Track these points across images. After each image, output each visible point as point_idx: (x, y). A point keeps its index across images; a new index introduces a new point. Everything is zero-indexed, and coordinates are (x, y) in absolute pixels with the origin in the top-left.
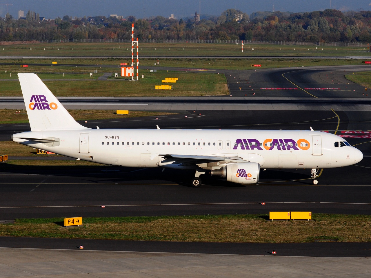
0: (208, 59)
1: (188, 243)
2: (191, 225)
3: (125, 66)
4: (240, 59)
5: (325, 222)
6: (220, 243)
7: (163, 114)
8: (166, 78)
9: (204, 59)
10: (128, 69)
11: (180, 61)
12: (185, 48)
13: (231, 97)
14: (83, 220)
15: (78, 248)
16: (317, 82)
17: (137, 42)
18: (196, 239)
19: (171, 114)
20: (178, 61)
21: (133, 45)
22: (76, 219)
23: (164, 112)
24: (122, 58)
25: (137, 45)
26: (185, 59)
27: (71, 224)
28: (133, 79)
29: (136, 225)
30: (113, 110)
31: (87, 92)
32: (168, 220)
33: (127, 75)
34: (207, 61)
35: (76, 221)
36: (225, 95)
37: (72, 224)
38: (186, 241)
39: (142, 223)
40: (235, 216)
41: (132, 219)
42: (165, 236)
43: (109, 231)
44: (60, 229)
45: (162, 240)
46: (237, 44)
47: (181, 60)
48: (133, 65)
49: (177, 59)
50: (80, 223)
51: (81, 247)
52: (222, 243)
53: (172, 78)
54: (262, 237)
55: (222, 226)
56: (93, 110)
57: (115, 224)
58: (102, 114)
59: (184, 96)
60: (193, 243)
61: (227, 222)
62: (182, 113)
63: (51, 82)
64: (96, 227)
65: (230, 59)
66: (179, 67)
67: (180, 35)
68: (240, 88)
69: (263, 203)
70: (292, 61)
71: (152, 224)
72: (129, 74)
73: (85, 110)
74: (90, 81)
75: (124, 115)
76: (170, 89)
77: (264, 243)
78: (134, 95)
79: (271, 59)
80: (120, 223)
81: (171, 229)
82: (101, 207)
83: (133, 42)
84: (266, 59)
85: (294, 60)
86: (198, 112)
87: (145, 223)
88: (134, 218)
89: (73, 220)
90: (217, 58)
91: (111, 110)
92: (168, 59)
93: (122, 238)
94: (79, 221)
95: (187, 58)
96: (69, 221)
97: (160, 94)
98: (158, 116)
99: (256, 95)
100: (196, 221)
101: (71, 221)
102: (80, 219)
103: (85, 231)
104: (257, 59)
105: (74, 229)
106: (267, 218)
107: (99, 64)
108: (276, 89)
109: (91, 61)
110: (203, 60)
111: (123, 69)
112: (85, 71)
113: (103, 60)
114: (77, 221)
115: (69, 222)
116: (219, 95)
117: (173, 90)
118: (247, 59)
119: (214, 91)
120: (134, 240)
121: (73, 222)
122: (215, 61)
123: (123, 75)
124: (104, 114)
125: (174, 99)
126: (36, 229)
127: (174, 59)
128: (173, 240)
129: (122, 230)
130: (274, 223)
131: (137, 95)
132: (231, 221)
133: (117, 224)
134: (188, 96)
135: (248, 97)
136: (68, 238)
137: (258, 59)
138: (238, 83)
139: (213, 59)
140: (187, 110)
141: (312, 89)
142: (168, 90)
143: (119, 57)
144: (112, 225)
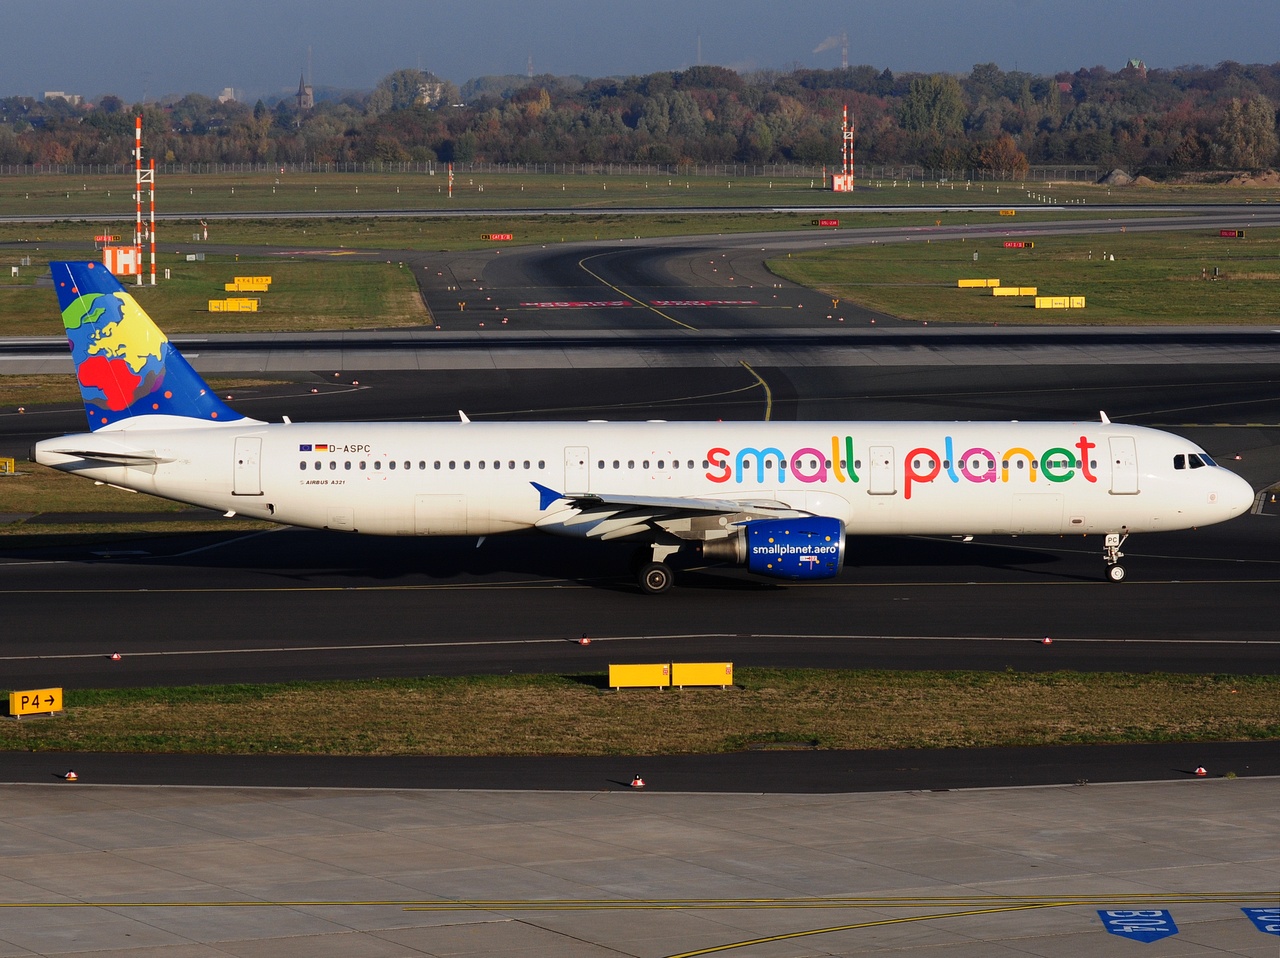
0: (353, 221)
1: (377, 758)
2: (382, 706)
3: (112, 244)
4: (446, 219)
5: (774, 691)
6: (475, 757)
7: (247, 383)
8: (236, 279)
9: (340, 219)
10: (122, 251)
11: (268, 229)
12: (278, 187)
13: (438, 330)
14: (64, 697)
15: (62, 778)
17: (152, 172)
18: (402, 748)
19: (268, 383)
20: (264, 227)
21: (138, 182)
22: (44, 694)
23: (247, 378)
24: (97, 221)
25: (152, 181)
26: (284, 221)
27: (30, 709)
28: (140, 282)
29: (219, 710)
31: (9, 322)
32: (312, 693)
33: (120, 271)
34: (350, 227)
35: (46, 700)
36: (420, 325)
37: (33, 709)
38: (373, 752)
39: (238, 702)
40: (506, 678)
41: (205, 692)
42: (309, 741)
43: (144, 728)
45: (302, 751)
46: (432, 173)
47: (271, 223)
48: (139, 242)
49: (261, 222)
50: (58, 706)
51: (70, 774)
52: (478, 758)
53: (255, 278)
54: (594, 740)
55: (473, 709)
56: (36, 375)
57: (159, 708)
58: (64, 388)
59: (299, 331)
60: (395, 759)
61: (487, 695)
62: (301, 380)
64: (105, 717)
65: (417, 219)
66: (271, 246)
67: (259, 150)
68: (462, 305)
69: (585, 641)
70: (600, 222)
71: (267, 706)
72: (126, 267)
73: (13, 376)
74: (15, 291)
76: (255, 309)
77: (602, 756)
79: (540, 216)
80: (172, 703)
81: (324, 719)
82: (109, 657)
83: (138, 171)
84: (524, 218)
85: (607, 219)
86: (348, 376)
87: (245, 703)
88: (213, 688)
89: (37, 697)
90: (379, 215)
92: (234, 221)
93: (186, 747)
94: (52, 700)
96: (25, 700)
97: (228, 324)
98: (232, 391)
99: (512, 326)
100: (394, 694)
101: (31, 701)
102: (57, 693)
103: (73, 728)
104: (496, 218)
105: (40, 724)
106: (603, 682)
107: (31, 240)
108: (566, 304)
109: (6, 231)
110: (336, 224)
111: (108, 254)
113: (41, 226)
114: (48, 701)
115: (23, 703)
116: (401, 325)
117: (263, 311)
118: (469, 219)
119: (383, 314)
120: (219, 752)
121: (38, 704)
122: (373, 225)
123: (109, 268)
124: (70, 388)
125: (271, 339)
127: (252, 221)
128: (335, 752)
129: (182, 724)
130: (622, 697)
132: (497, 694)
133: (163, 708)
134: (311, 331)
135: (488, 329)
136: (27, 748)
137: (501, 218)
138: (452, 289)
139: (366, 220)
140: (314, 372)
141: (675, 305)
142: (247, 313)
143: (88, 219)
144: (150, 711)
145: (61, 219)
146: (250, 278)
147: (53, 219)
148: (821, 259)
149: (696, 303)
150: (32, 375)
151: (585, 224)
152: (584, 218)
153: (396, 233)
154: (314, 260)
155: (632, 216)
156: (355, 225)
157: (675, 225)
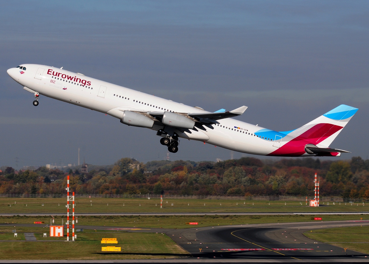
0: (131, 217)
3: (54, 225)
4: (168, 217)
8: (103, 239)
9: (126, 216)
11: (99, 219)
16: (279, 242)
17: (73, 197)
20: (97, 219)
21: (68, 200)
25: (73, 200)
28: (68, 240)
31: (27, 254)
33: (57, 235)
34: (130, 219)
46: (149, 198)
47: (99, 217)
48: (68, 224)
49: (95, 217)
53: (110, 239)
65: (156, 216)
66: (106, 226)
68: (200, 250)
70: (228, 218)
72: (59, 234)
76: (120, 250)
78: (85, 258)
79: (204, 216)
83: (68, 196)
84: (198, 216)
92: (84, 217)
95: (105, 216)
104: (187, 216)
107: (10, 223)
110: (125, 218)
111: (52, 228)
113: (8, 217)
118: (176, 216)
122: (139, 219)
123: (52, 235)
127: (92, 217)
131: (88, 258)
137: (189, 216)
138: (189, 243)
139: (137, 216)
141: (282, 250)
143: (27, 215)
145: (16, 215)
146: (108, 239)
147: (13, 215)
148: (324, 233)
149: (290, 249)
151: (222, 218)
152: (221, 216)
153: (149, 222)
154: (127, 232)
155: (240, 216)
156: (132, 219)
157: (257, 219)
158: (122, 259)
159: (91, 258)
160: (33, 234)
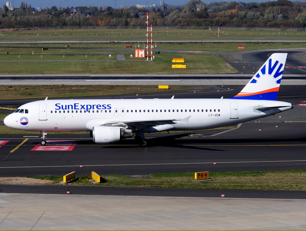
0: (196, 43)
2: (297, 177)
3: (138, 48)
4: (222, 43)
7: (198, 88)
8: (174, 59)
9: (192, 42)
10: (140, 51)
11: (173, 45)
12: (168, 33)
15: (221, 196)
16: (302, 62)
17: (151, 28)
20: (171, 44)
21: (148, 31)
24: (122, 42)
25: (151, 31)
26: (176, 43)
28: (148, 60)
29: (253, 179)
30: (154, 85)
32: (276, 174)
33: (140, 56)
34: (195, 44)
35: (205, 175)
36: (235, 72)
38: (302, 190)
39: (257, 176)
41: (246, 173)
44: (192, 181)
45: (282, 189)
46: (210, 29)
47: (173, 43)
48: (148, 48)
49: (169, 43)
50: (208, 177)
51: (223, 195)
53: (179, 59)
56: (137, 85)
58: (146, 89)
59: (203, 74)
62: (212, 88)
63: (81, 63)
64: (221, 180)
65: (214, 43)
68: (244, 67)
70: (267, 44)
71: (265, 177)
72: (142, 55)
73: (130, 86)
74: (113, 62)
75: (165, 89)
76: (185, 67)
78: (159, 73)
79: (249, 42)
80: (238, 176)
81: (283, 181)
82: (213, 163)
83: (148, 28)
84: (244, 42)
85: (269, 43)
86: (226, 87)
87: (259, 176)
88: (248, 172)
89: (202, 174)
90: (203, 41)
91: (152, 86)
92: (162, 43)
93: (249, 188)
96: (199, 175)
97: (180, 72)
98: (197, 91)
100: (299, 174)
102: (208, 173)
103: (214, 183)
104: (237, 42)
107: (107, 47)
109: (97, 44)
110: (191, 44)
111: (137, 51)
112: (99, 53)
116: (230, 72)
117: (187, 68)
118: (229, 43)
119: (223, 69)
120: (259, 189)
121: (202, 176)
122: (202, 44)
123: (136, 56)
124: (148, 89)
125: (198, 76)
126: (172, 182)
127: (167, 43)
128: (291, 190)
129: (244, 182)
131: (161, 73)
133: (236, 178)
134: (206, 74)
136: (204, 188)
137: (238, 42)
138: (237, 62)
139: (200, 42)
140: (215, 85)
141: (303, 67)
142: (183, 68)
144: (233, 178)
145: (112, 42)
146: (178, 59)
147: (110, 42)
150: (136, 85)
151: (262, 44)
152: (262, 43)
153: (209, 47)
154: (192, 54)
155: (275, 42)
157: (288, 45)
158: (186, 74)
159: (163, 73)
160: (123, 56)
